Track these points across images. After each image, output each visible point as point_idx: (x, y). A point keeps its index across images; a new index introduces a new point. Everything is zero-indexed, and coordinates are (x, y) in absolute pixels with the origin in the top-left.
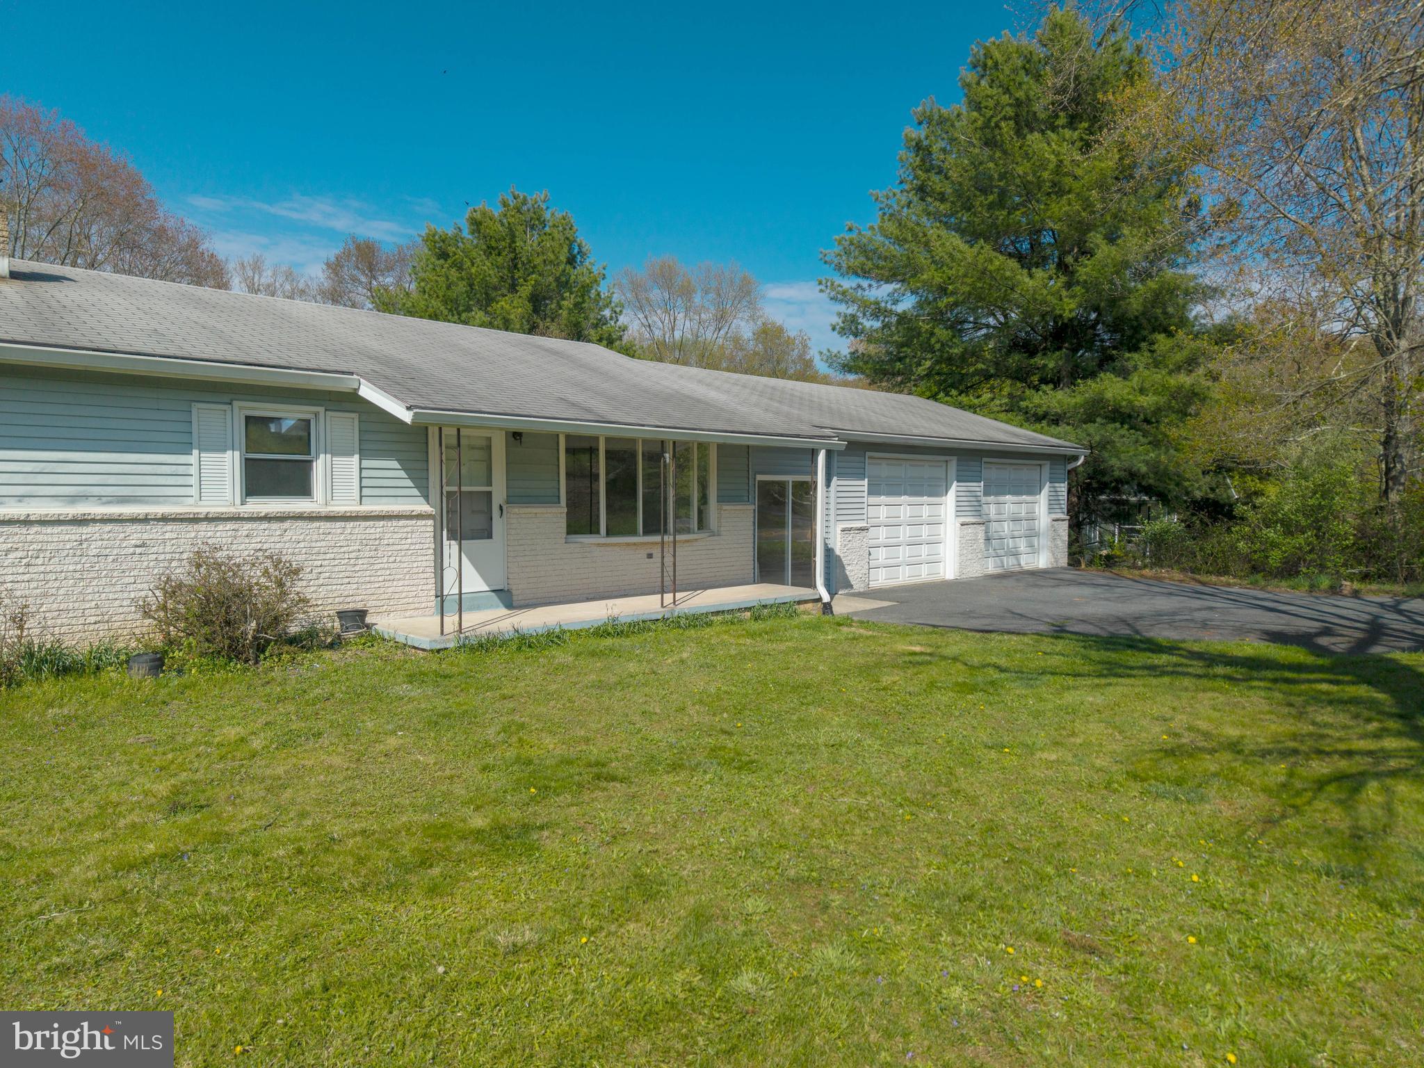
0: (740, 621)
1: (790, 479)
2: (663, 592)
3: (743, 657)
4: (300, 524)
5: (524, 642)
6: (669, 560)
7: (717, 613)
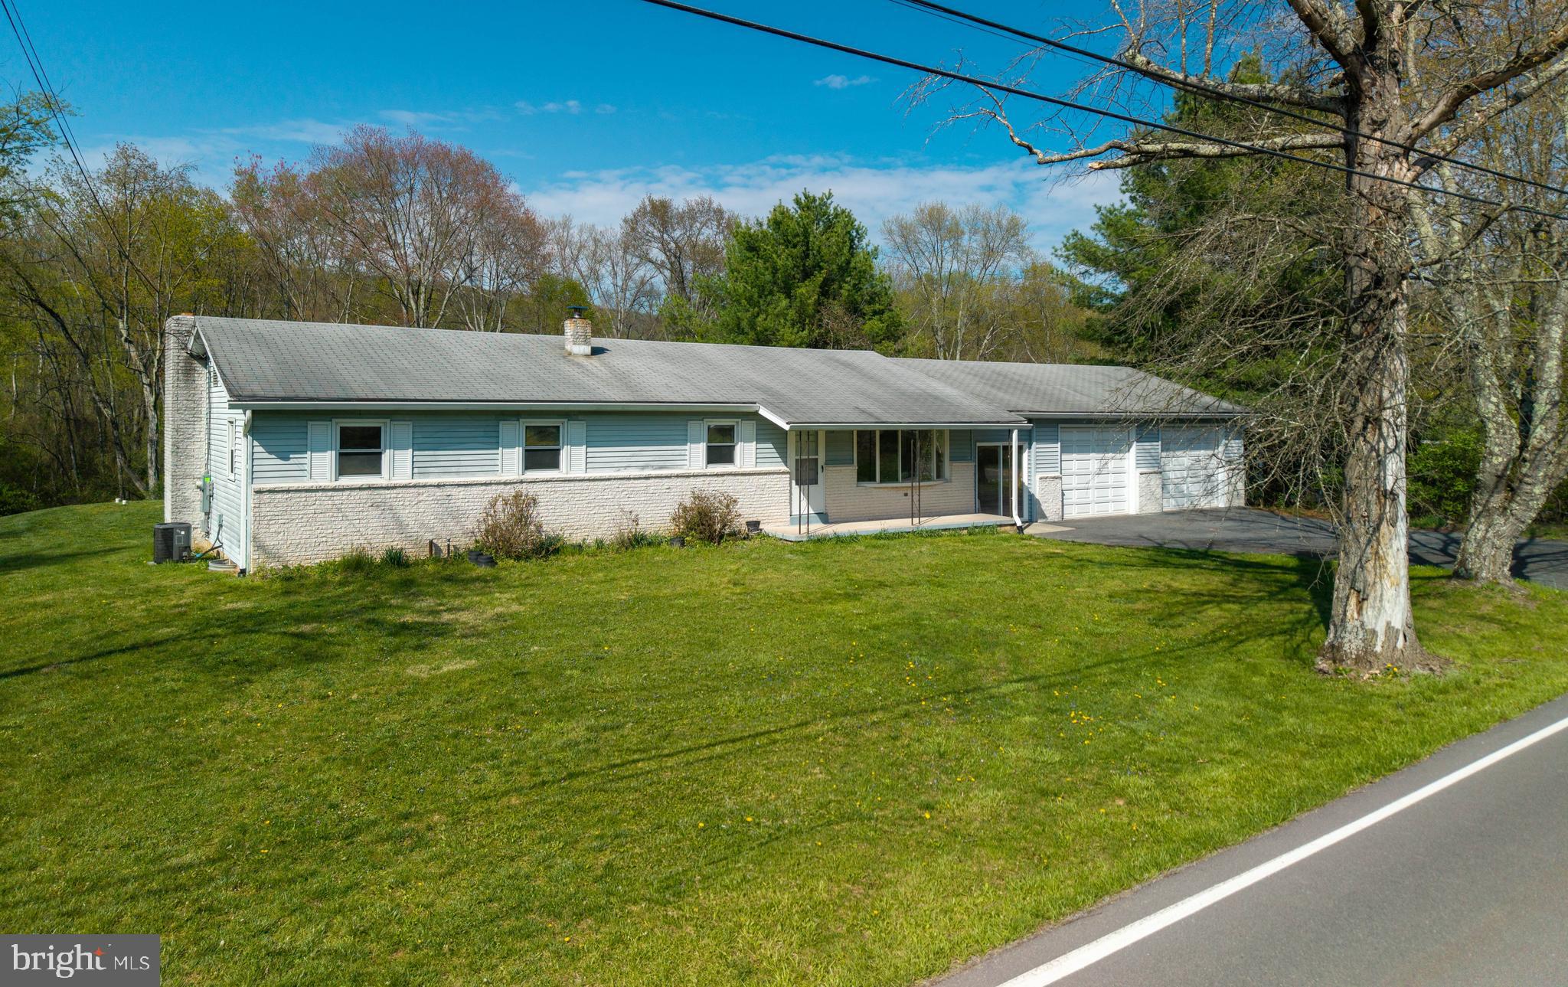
0: (960, 535)
1: (1001, 444)
2: (912, 517)
3: (954, 551)
4: (731, 477)
5: (839, 539)
6: (916, 498)
7: (945, 530)
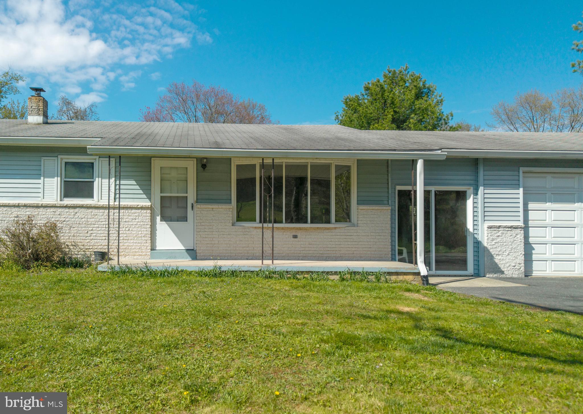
4: (83, 210)
